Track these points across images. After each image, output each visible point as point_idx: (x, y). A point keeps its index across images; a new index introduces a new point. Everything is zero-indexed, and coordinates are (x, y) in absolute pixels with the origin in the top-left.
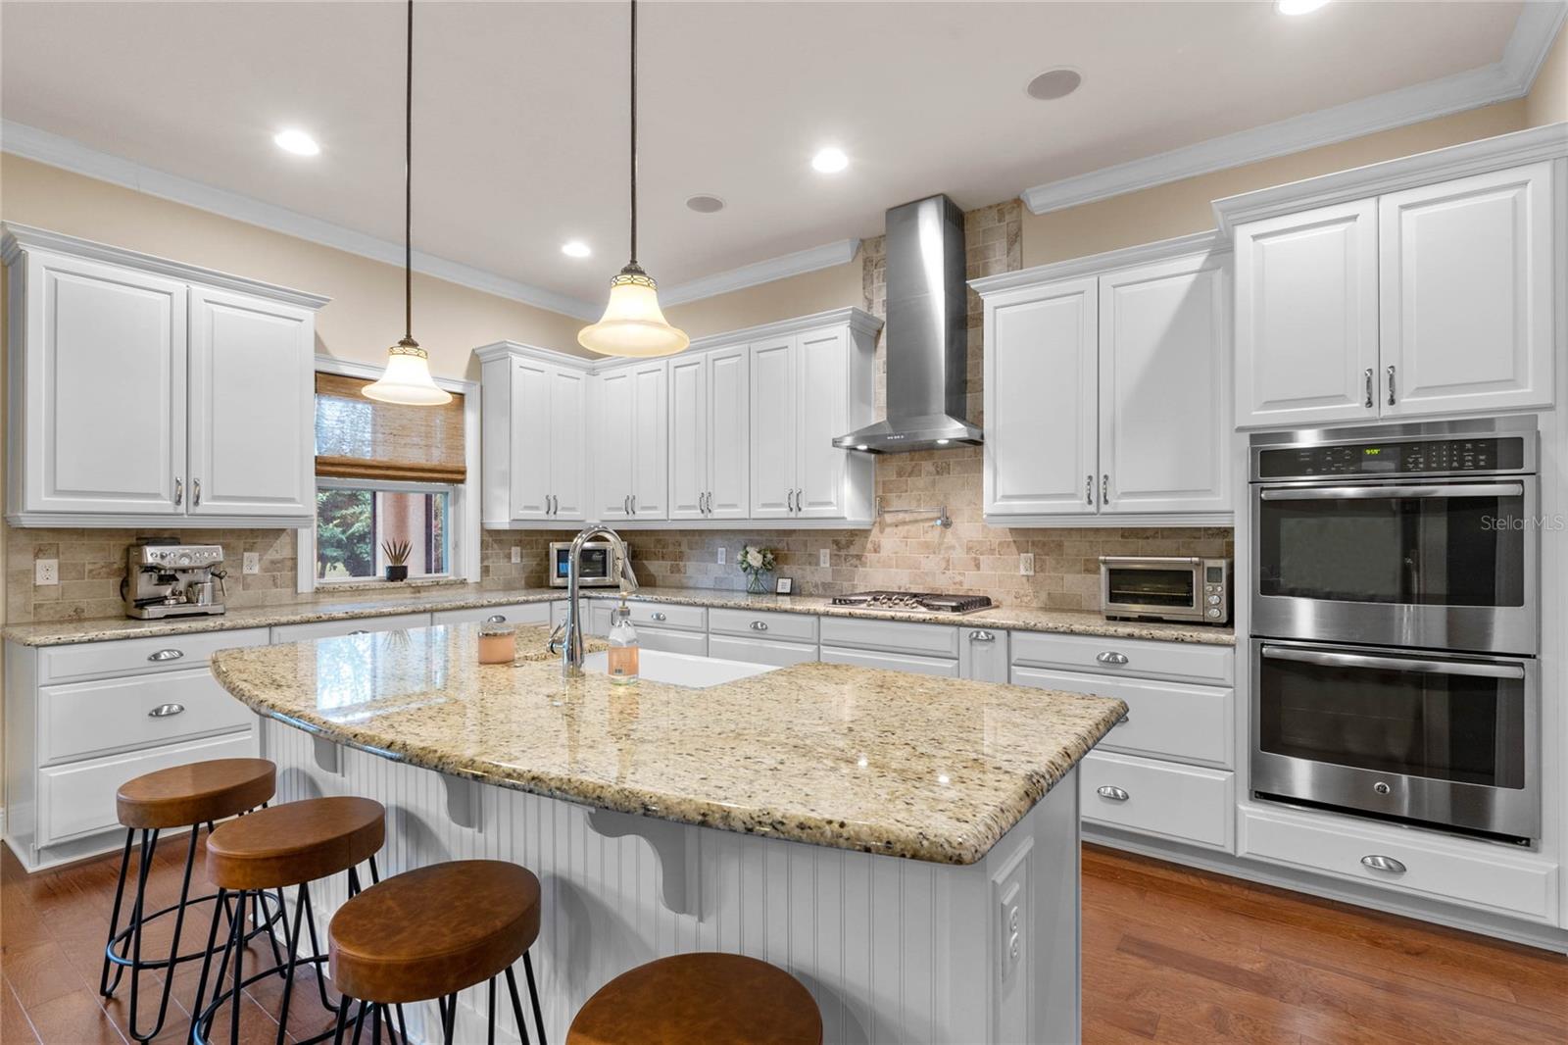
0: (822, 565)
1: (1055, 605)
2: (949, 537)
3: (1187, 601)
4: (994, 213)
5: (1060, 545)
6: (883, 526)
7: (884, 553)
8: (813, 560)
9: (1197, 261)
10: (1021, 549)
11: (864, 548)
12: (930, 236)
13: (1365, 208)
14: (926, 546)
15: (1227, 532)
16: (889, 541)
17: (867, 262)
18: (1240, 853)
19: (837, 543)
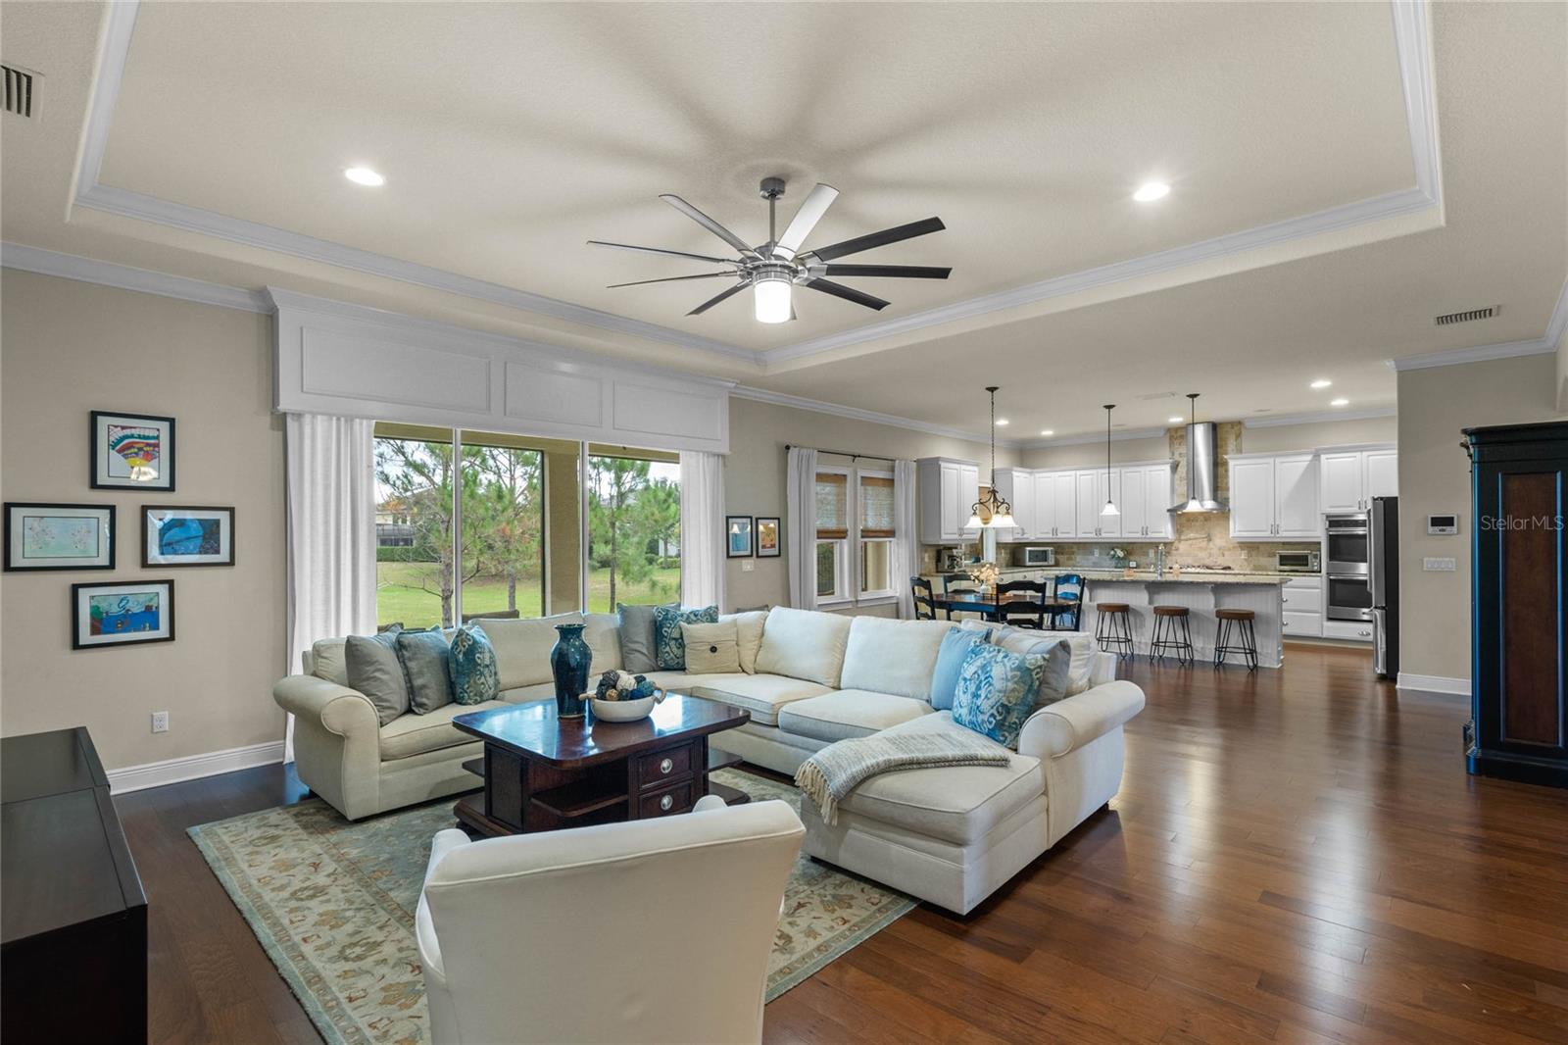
0: (1150, 556)
1: (1256, 568)
2: (1211, 544)
3: (1307, 565)
5: (1258, 548)
6: (1180, 540)
7: (1181, 550)
8: (1147, 554)
9: (1310, 457)
10: (1242, 549)
11: (1171, 549)
12: (1200, 434)
13: (1358, 454)
14: (1201, 548)
15: (1319, 543)
16: (1183, 547)
17: (1171, 438)
18: (1324, 636)
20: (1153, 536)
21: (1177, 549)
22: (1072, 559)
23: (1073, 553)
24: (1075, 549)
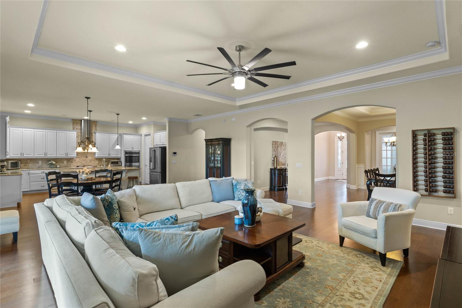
0: (65, 163)
4: (93, 122)
6: (76, 157)
7: (76, 161)
9: (118, 135)
10: (97, 160)
11: (73, 161)
13: (132, 136)
15: (122, 158)
17: (73, 122)
19: (68, 160)
20: (70, 156)
21: (75, 161)
22: (27, 166)
23: (27, 163)
24: (28, 161)
